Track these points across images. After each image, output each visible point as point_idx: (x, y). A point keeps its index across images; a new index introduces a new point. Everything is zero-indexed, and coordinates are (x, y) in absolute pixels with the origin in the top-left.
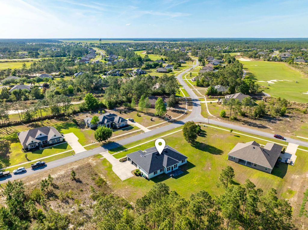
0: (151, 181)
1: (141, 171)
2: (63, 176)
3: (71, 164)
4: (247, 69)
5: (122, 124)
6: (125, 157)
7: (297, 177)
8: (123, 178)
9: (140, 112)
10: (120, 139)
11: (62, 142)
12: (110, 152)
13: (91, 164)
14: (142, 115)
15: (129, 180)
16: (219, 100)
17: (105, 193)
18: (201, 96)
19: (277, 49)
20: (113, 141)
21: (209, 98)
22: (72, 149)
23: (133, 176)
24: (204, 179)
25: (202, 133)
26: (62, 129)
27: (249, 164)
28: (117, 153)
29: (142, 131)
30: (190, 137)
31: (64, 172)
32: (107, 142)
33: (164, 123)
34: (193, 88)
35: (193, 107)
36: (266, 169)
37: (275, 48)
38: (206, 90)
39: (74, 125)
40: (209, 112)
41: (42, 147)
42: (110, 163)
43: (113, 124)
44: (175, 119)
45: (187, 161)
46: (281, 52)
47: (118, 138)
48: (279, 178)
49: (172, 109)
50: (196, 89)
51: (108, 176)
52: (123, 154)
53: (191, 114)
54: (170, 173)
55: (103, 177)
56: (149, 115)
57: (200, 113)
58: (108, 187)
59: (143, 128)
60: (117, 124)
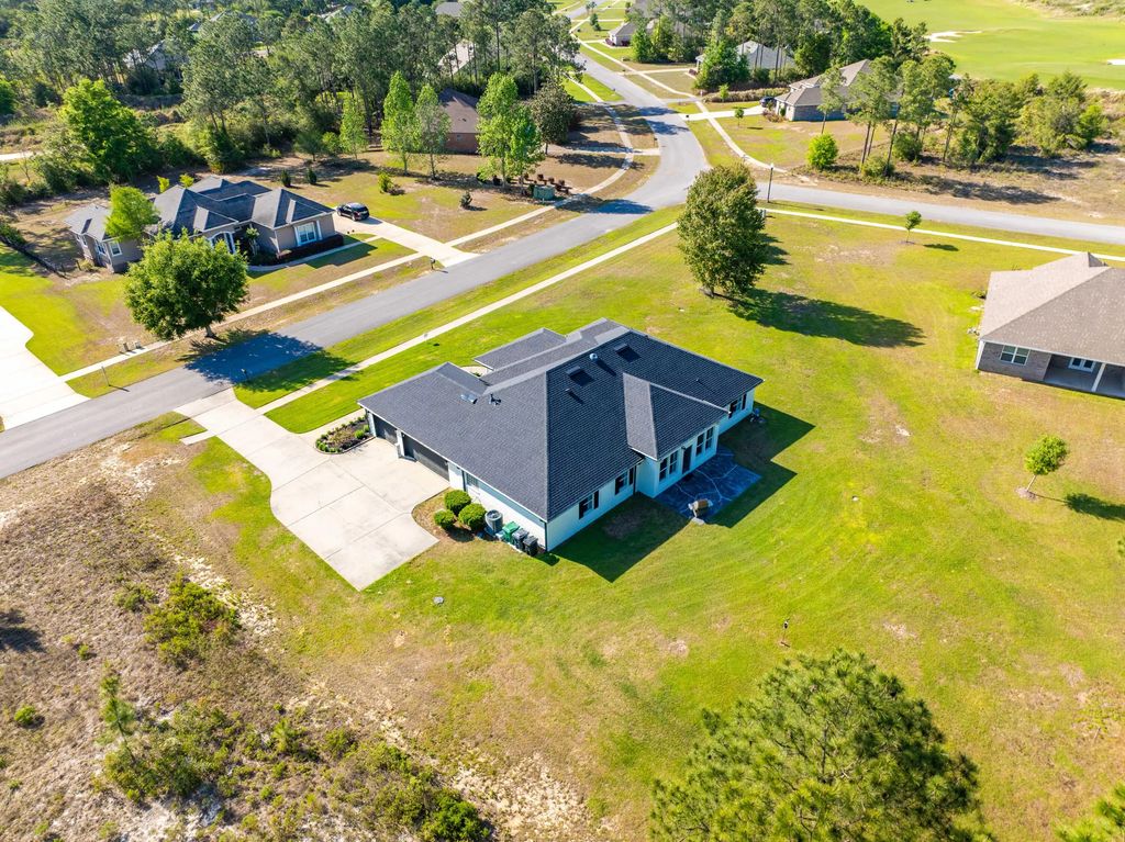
0: (568, 569)
1: (485, 499)
5: (304, 229)
6: (353, 418)
8: (361, 566)
9: (393, 173)
12: (248, 392)
13: (113, 490)
14: (408, 184)
15: (407, 579)
20: (258, 329)
23: (434, 540)
28: (292, 396)
32: (225, 336)
33: (539, 216)
34: (624, 70)
38: (689, 71)
40: (742, 154)
42: (252, 468)
43: (251, 231)
44: (590, 191)
49: (555, 149)
50: (641, 74)
51: (244, 563)
52: (338, 400)
55: (205, 578)
56: (445, 185)
57: (705, 160)
58: (254, 657)
59: (426, 246)
60: (272, 233)
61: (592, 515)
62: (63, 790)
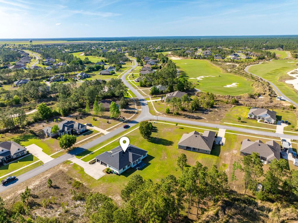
0: (122, 176)
1: (112, 169)
2: (39, 186)
3: (43, 173)
4: (179, 67)
5: (82, 129)
6: (93, 159)
7: (227, 153)
8: (97, 177)
9: (95, 116)
10: (83, 144)
11: (26, 154)
12: (78, 157)
13: (63, 171)
14: (98, 118)
15: (102, 178)
16: (162, 98)
17: (84, 193)
18: (146, 96)
19: (200, 47)
20: (77, 147)
21: (153, 97)
22: (39, 160)
23: (105, 174)
24: (163, 166)
25: (154, 129)
26: (21, 142)
27: (194, 150)
28: (84, 157)
29: (102, 134)
30: (146, 134)
31: (38, 182)
32: (72, 148)
33: (120, 124)
34: (137, 89)
35: (142, 106)
36: (207, 151)
37: (198, 46)
38: (149, 89)
39: (33, 137)
40: (156, 110)
41: (7, 163)
42: (81, 167)
43: (74, 130)
44: (129, 119)
45: (147, 155)
46: (203, 50)
47: (81, 143)
48: (216, 156)
49: (124, 110)
50: (141, 90)
51: (82, 178)
52: (91, 157)
53: (141, 113)
54: (135, 167)
55: (78, 180)
56: (104, 118)
57: (149, 111)
58: (86, 188)
59: (102, 131)
60: (77, 131)
61: (125, 170)
62: (68, 200)
